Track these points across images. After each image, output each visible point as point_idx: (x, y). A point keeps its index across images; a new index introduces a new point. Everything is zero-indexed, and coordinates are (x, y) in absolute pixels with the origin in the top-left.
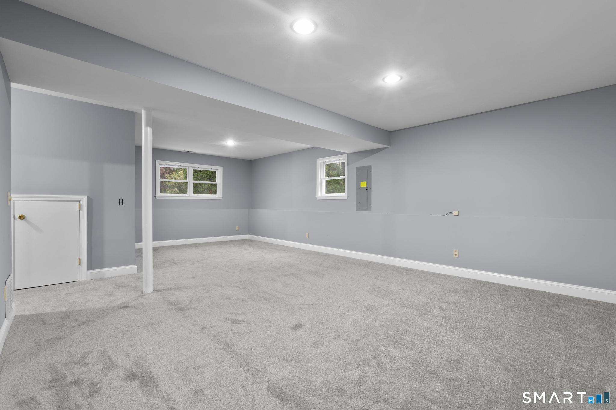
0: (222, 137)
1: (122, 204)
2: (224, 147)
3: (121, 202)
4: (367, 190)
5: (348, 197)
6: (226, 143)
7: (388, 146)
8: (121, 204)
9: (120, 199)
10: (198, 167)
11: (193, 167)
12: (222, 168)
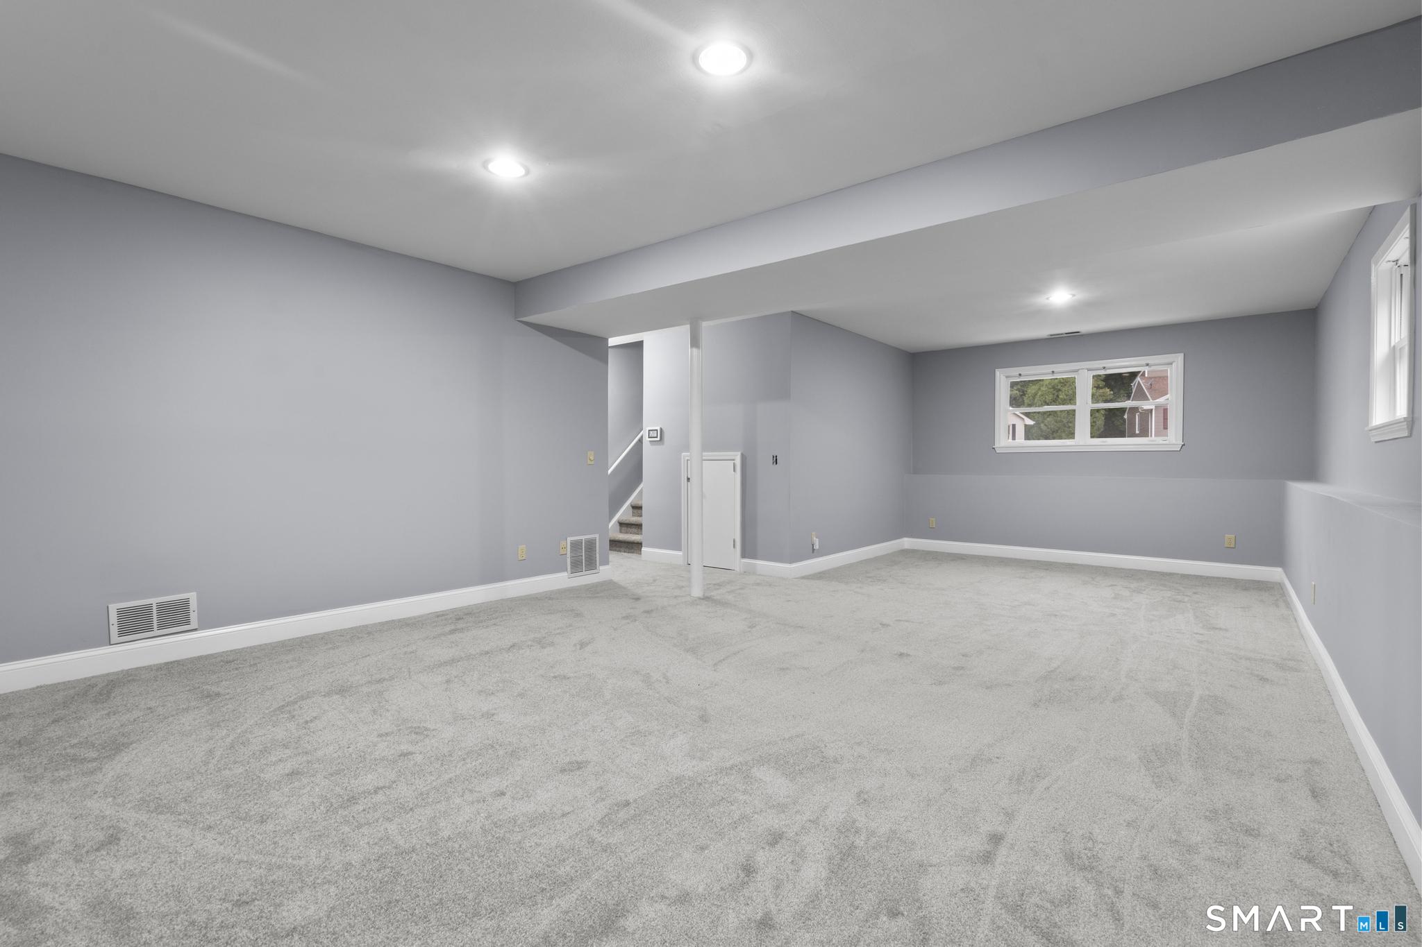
1: (776, 463)
3: (775, 460)
5: (1411, 423)
9: (773, 456)
10: (1104, 368)
11: (1089, 370)
12: (1180, 357)
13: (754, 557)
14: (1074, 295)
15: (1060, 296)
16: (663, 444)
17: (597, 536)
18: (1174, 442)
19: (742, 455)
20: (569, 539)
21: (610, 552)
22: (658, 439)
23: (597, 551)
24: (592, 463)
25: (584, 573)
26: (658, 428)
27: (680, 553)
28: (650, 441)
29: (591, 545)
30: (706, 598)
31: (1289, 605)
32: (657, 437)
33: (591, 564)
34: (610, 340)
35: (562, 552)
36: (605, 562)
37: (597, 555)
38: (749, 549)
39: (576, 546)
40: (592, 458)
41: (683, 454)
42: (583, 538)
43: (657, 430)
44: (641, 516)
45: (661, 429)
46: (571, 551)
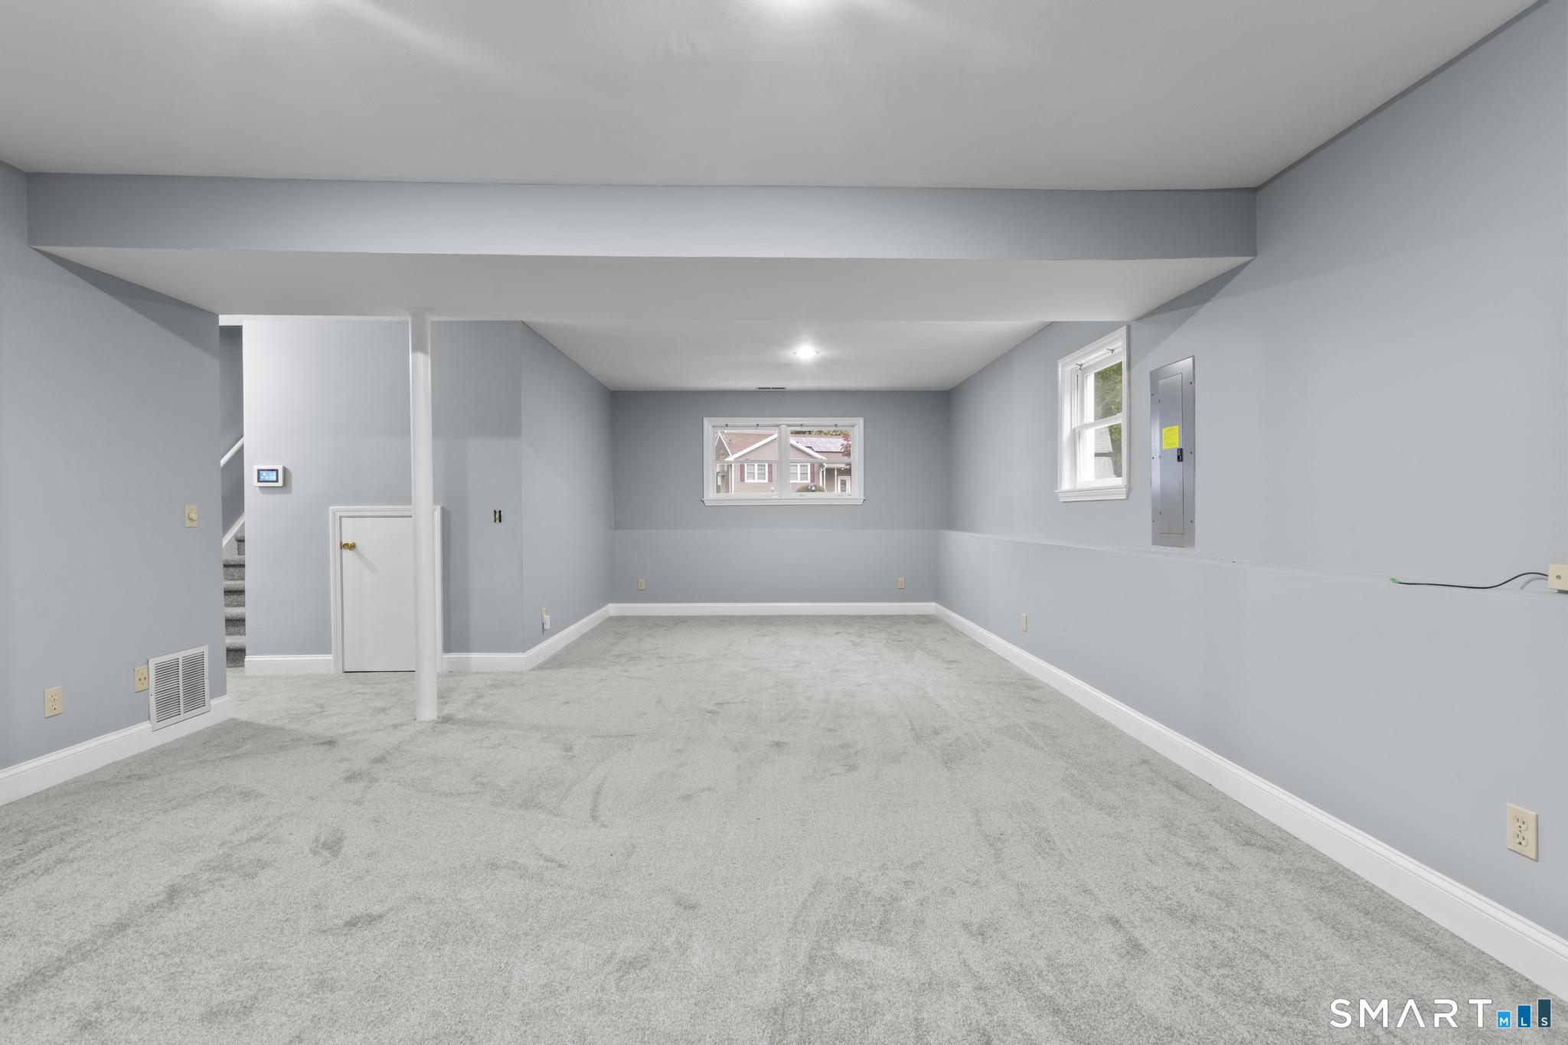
0: (788, 340)
1: (500, 521)
2: (790, 367)
3: (497, 516)
4: (1180, 458)
5: (1129, 489)
6: (795, 353)
7: (1250, 256)
8: (498, 521)
9: (495, 512)
10: (802, 425)
11: (789, 426)
12: (861, 421)
13: (466, 648)
14: (817, 352)
15: (806, 352)
16: (290, 492)
17: (205, 649)
18: (857, 497)
19: (443, 510)
20: (153, 662)
21: (227, 669)
22: (280, 483)
23: (206, 675)
24: (194, 524)
25: (183, 716)
26: (280, 468)
27: (329, 657)
28: (260, 487)
29: (194, 667)
30: (446, 720)
31: (956, 632)
32: (277, 481)
33: (195, 698)
34: (221, 317)
35: (139, 687)
36: (220, 690)
37: (207, 682)
38: (455, 639)
39: (166, 672)
40: (194, 516)
41: (331, 508)
42: (180, 655)
43: (277, 471)
44: (244, 606)
45: (285, 470)
46: (157, 680)
